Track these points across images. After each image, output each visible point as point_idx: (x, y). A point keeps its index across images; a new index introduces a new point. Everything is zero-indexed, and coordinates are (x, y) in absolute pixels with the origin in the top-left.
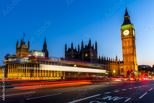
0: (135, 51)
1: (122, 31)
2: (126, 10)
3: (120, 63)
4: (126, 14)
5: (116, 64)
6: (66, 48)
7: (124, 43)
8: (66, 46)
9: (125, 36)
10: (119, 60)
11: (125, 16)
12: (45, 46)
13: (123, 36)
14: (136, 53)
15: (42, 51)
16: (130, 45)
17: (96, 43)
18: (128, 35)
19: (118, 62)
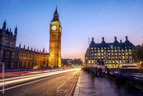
0: (61, 45)
1: (51, 26)
2: (56, 9)
3: (46, 54)
4: (56, 13)
5: (42, 55)
7: (52, 37)
9: (53, 31)
10: (46, 52)
11: (55, 14)
13: (51, 30)
14: (60, 46)
16: (56, 39)
17: (16, 29)
18: (56, 30)
19: (45, 54)
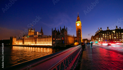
4: (78, 17)
6: (52, 30)
7: (77, 29)
8: (52, 29)
12: (42, 30)
15: (40, 32)
